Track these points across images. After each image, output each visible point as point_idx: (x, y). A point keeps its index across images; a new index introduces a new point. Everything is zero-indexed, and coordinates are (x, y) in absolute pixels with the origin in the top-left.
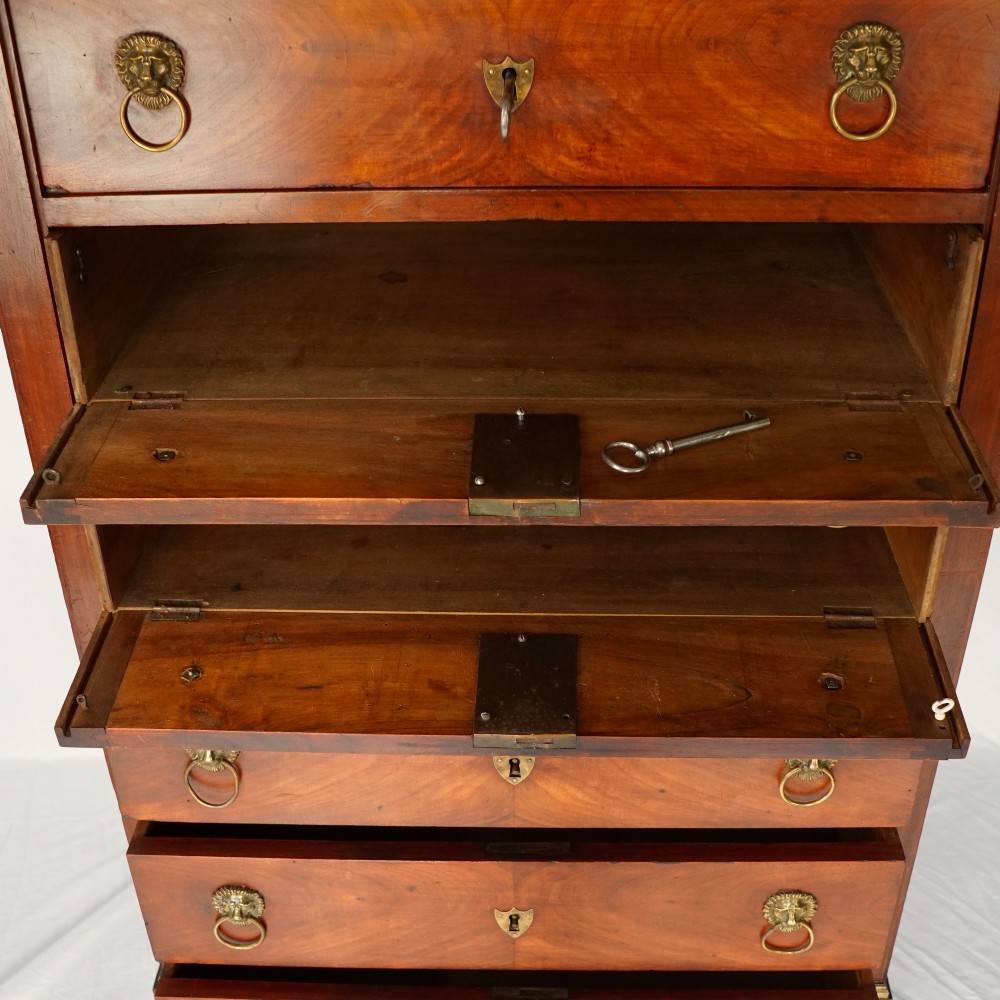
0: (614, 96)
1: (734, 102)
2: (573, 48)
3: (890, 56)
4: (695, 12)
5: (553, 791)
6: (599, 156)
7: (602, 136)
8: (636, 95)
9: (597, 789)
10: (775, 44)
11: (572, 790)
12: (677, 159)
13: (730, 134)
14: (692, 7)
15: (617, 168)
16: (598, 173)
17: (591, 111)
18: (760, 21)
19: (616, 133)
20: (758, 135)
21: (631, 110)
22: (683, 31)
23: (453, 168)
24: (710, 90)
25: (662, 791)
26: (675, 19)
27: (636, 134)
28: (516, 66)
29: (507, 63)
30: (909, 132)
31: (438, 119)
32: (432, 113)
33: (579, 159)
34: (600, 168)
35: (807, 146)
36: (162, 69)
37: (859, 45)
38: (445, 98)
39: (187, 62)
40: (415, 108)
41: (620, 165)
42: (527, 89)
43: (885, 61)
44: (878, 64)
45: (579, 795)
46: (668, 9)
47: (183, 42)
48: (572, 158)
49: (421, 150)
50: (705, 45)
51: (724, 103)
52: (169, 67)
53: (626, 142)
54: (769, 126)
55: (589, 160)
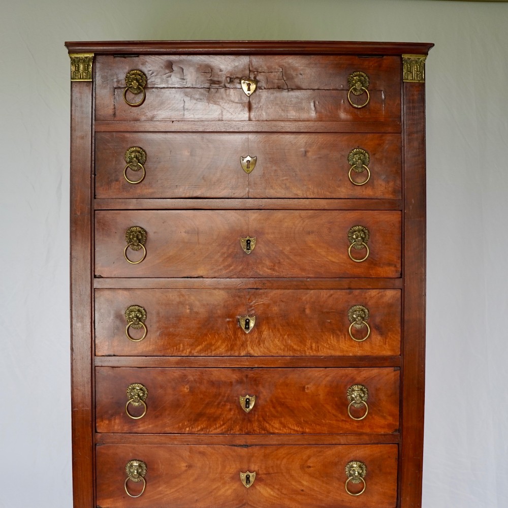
0: (281, 249)
1: (319, 250)
2: (268, 233)
3: (365, 235)
4: (305, 223)
5: (262, 491)
6: (276, 268)
7: (277, 261)
8: (288, 248)
9: (278, 490)
10: (330, 232)
11: (269, 490)
12: (303, 270)
13: (318, 261)
14: (304, 221)
15: (282, 272)
16: (277, 274)
17: (274, 254)
18: (325, 226)
19: (282, 260)
20: (327, 261)
21: (286, 253)
22: (301, 229)
23: (230, 272)
24: (310, 247)
25: (302, 490)
26: (299, 225)
27: (288, 260)
28: (250, 239)
29: (247, 238)
30: (374, 259)
31: (226, 255)
32: (224, 253)
33: (271, 269)
34: (277, 272)
35: (342, 264)
36: (140, 237)
37: (355, 232)
38: (228, 250)
40: (219, 252)
41: (284, 271)
42: (254, 246)
43: (364, 236)
44: (362, 237)
45: (272, 493)
46: (297, 222)
47: (147, 230)
48: (268, 269)
49: (220, 265)
50: (309, 233)
51: (315, 251)
52: (142, 237)
53: (285, 263)
54: (330, 258)
55: (274, 270)
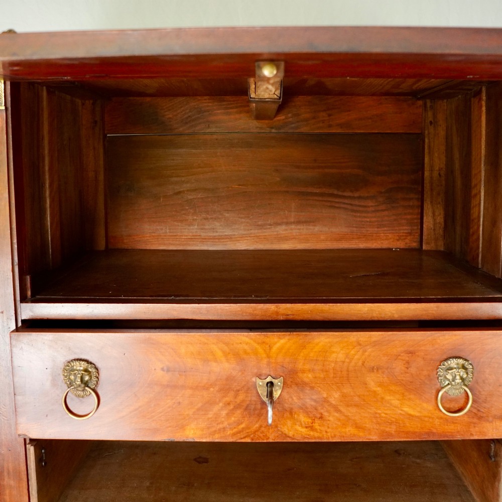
0: (325, 396)
1: (388, 398)
2: (303, 371)
3: (467, 373)
4: (367, 353)
6: (316, 426)
7: (319, 416)
8: (337, 395)
10: (407, 368)
12: (358, 427)
13: (386, 414)
14: (365, 351)
15: (326, 432)
16: (316, 435)
17: (313, 403)
18: (399, 357)
19: (326, 414)
20: (401, 414)
21: (333, 402)
22: (360, 363)
23: (239, 432)
24: (375, 392)
26: (356, 357)
27: (336, 414)
28: (273, 381)
29: (269, 379)
30: (479, 411)
31: (232, 407)
32: (229, 404)
33: (306, 427)
34: (317, 432)
35: (426, 419)
36: (87, 378)
37: (451, 369)
38: (236, 396)
39: (100, 375)
40: (220, 401)
41: (328, 430)
42: (279, 392)
43: (465, 376)
44: (462, 378)
46: (352, 352)
47: (98, 365)
48: (302, 427)
49: (222, 422)
50: (372, 370)
51: (382, 398)
52: (91, 377)
53: (331, 419)
54: (405, 409)
55: (311, 428)
